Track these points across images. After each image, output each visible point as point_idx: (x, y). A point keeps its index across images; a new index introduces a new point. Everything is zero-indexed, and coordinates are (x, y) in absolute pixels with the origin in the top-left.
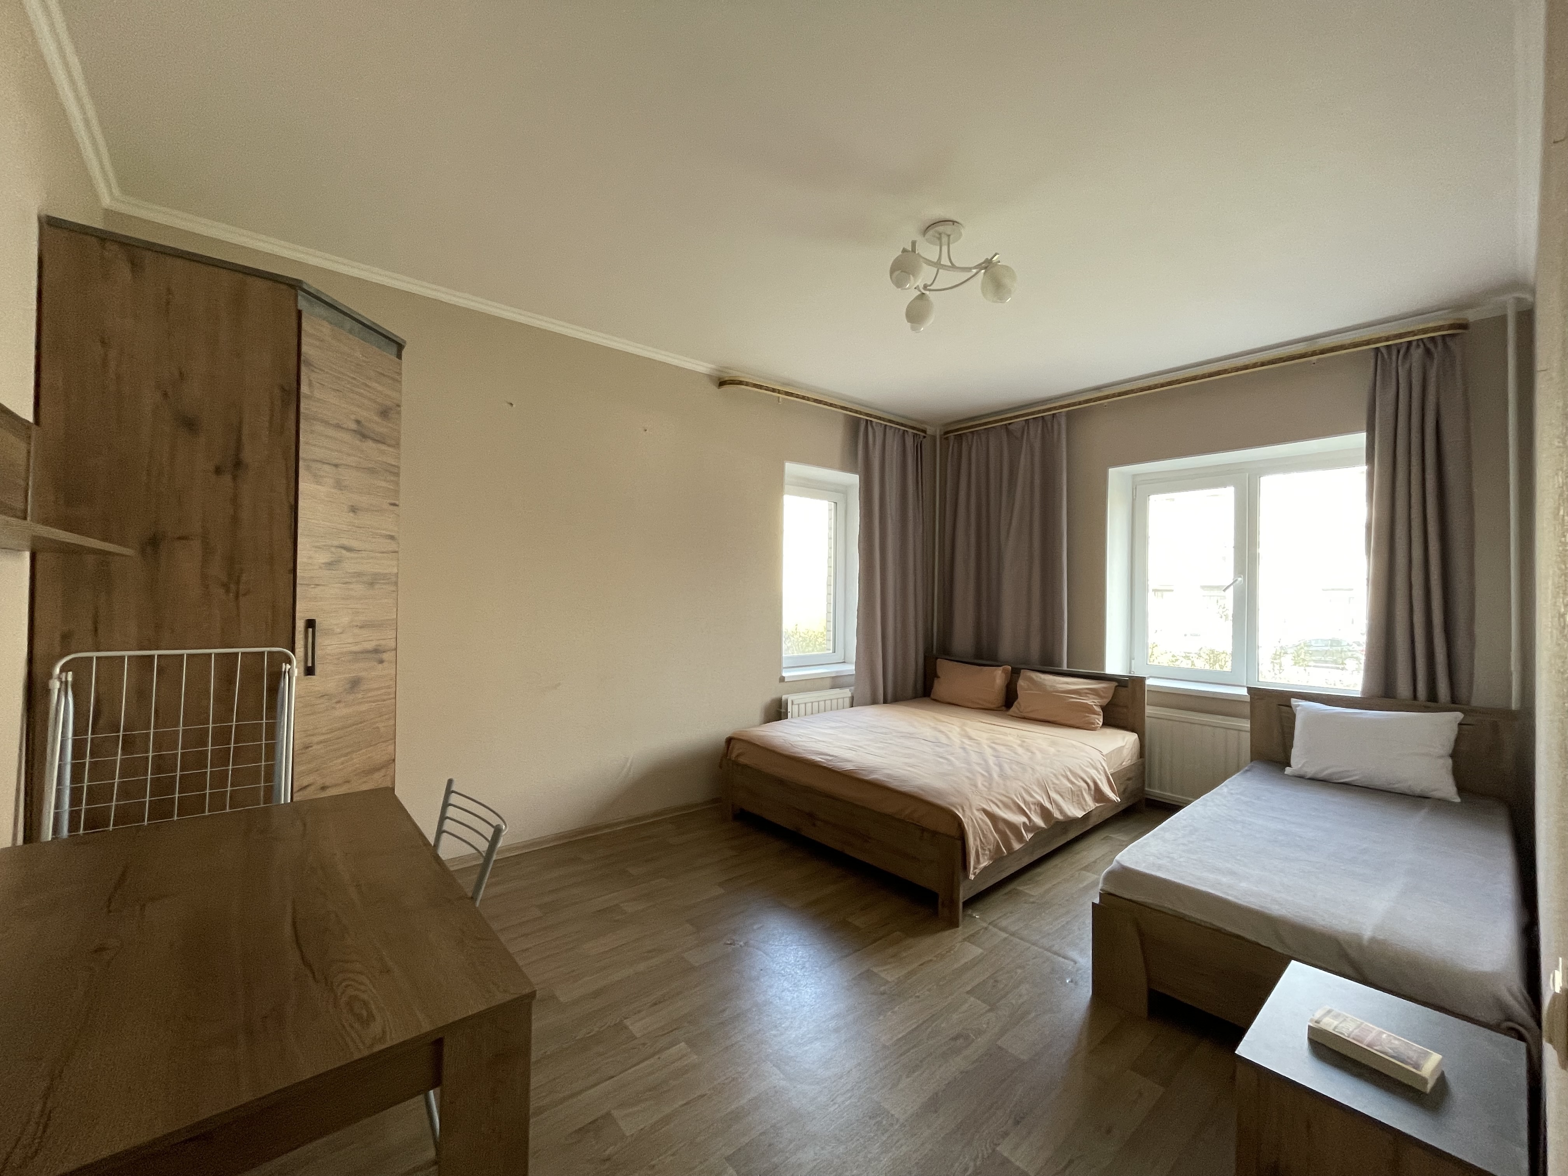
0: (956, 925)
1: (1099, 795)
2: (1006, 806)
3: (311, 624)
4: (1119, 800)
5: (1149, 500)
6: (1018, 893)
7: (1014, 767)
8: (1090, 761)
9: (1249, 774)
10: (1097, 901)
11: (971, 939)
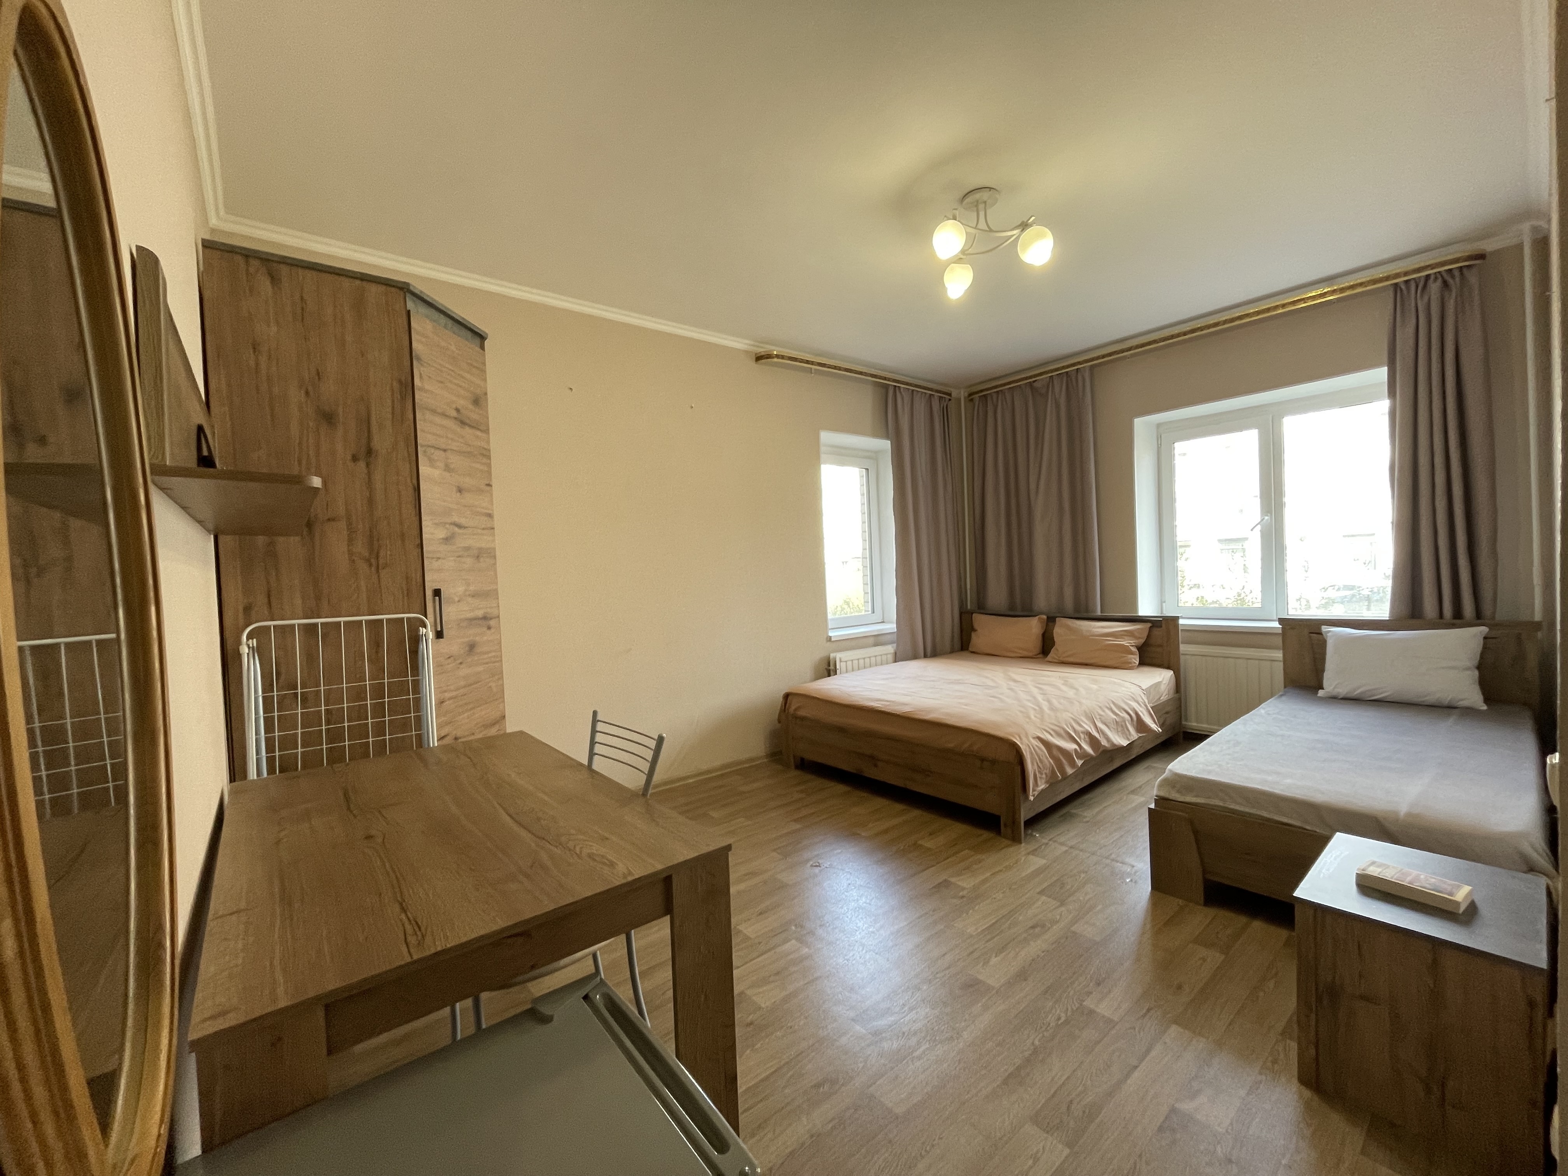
0: (1020, 843)
1: (1140, 725)
2: (1059, 735)
3: (437, 593)
4: (1161, 731)
5: (1174, 448)
6: (1072, 816)
7: (1062, 701)
8: (1133, 696)
9: (1284, 698)
10: (1152, 806)
11: (1034, 852)
